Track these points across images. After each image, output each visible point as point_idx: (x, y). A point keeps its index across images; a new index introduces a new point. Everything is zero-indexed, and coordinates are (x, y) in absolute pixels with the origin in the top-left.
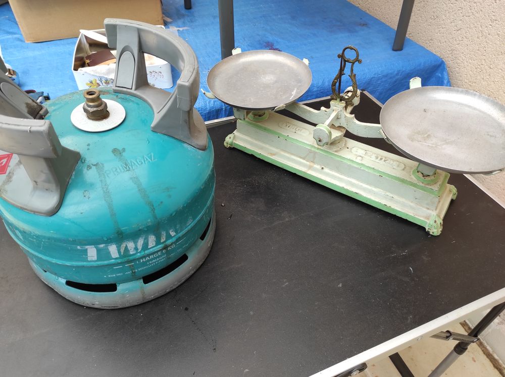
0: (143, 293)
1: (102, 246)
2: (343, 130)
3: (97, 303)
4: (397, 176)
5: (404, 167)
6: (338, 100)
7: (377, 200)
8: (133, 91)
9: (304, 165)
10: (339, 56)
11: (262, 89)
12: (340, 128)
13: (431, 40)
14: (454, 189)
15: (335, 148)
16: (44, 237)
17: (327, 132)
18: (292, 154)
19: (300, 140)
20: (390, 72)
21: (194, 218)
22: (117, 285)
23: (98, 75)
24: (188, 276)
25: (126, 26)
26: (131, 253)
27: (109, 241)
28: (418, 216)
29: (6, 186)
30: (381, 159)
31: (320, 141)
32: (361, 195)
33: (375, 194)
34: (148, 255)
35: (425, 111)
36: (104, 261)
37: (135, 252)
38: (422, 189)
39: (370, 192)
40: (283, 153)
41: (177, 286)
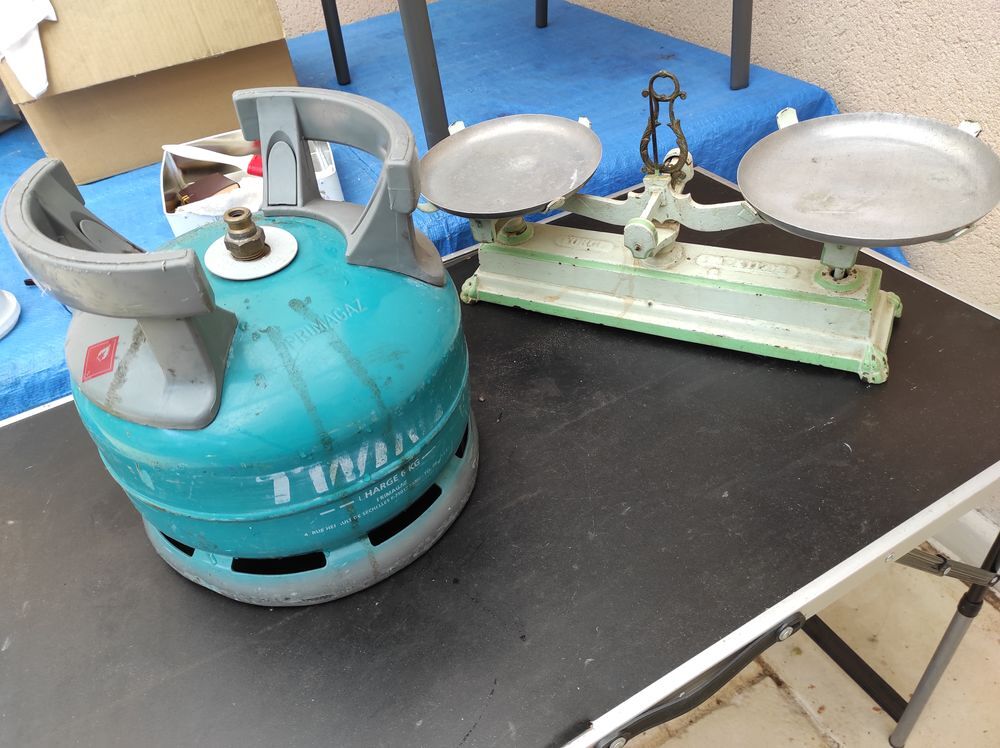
0: (374, 564)
1: (298, 470)
2: (675, 225)
3: (294, 594)
4: (789, 289)
5: (796, 272)
6: (657, 171)
7: (760, 340)
8: (299, 208)
9: (616, 306)
10: (645, 94)
11: (515, 181)
12: (669, 223)
13: (797, 61)
14: (895, 299)
15: (665, 263)
16: (196, 471)
17: (649, 230)
18: (590, 290)
19: (600, 261)
20: (734, 126)
21: (445, 410)
22: (325, 554)
23: (212, 214)
24: (446, 525)
25: (271, 98)
26: (349, 480)
27: (310, 458)
28: (840, 354)
29: (118, 391)
30: (753, 266)
31: (638, 249)
32: (729, 339)
33: (753, 330)
34: (378, 482)
35: (814, 161)
36: (304, 500)
37: (354, 478)
38: (837, 304)
39: (745, 328)
40: (572, 292)
41: (431, 545)
